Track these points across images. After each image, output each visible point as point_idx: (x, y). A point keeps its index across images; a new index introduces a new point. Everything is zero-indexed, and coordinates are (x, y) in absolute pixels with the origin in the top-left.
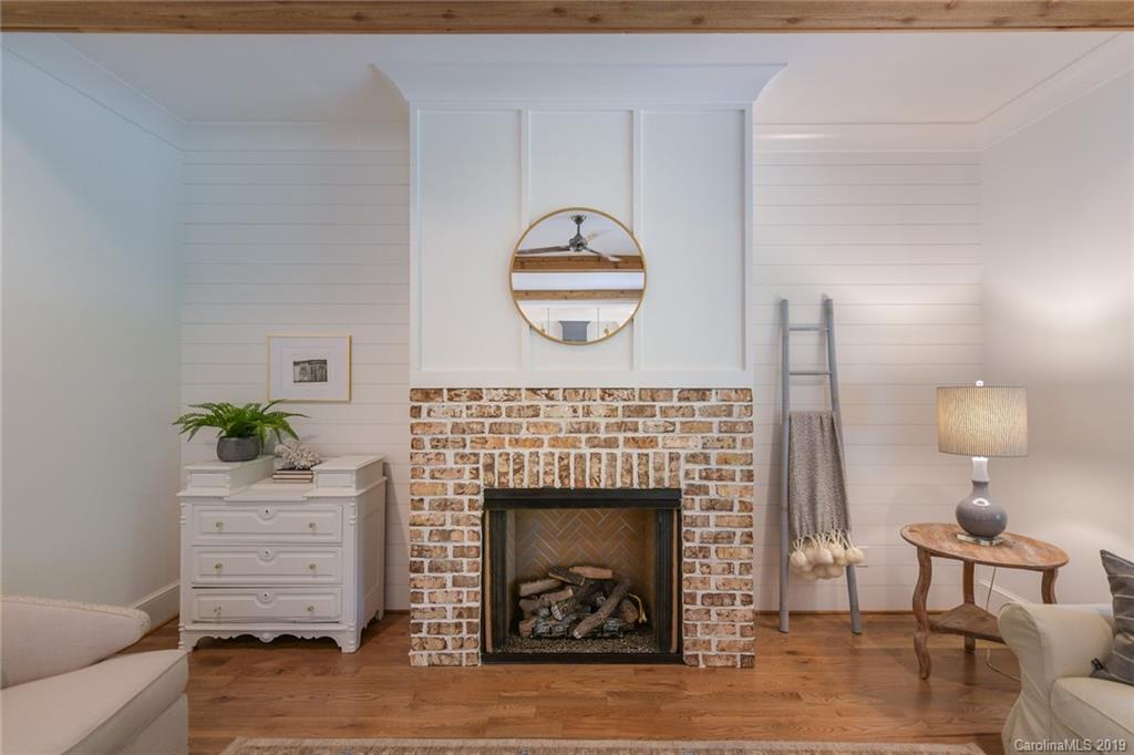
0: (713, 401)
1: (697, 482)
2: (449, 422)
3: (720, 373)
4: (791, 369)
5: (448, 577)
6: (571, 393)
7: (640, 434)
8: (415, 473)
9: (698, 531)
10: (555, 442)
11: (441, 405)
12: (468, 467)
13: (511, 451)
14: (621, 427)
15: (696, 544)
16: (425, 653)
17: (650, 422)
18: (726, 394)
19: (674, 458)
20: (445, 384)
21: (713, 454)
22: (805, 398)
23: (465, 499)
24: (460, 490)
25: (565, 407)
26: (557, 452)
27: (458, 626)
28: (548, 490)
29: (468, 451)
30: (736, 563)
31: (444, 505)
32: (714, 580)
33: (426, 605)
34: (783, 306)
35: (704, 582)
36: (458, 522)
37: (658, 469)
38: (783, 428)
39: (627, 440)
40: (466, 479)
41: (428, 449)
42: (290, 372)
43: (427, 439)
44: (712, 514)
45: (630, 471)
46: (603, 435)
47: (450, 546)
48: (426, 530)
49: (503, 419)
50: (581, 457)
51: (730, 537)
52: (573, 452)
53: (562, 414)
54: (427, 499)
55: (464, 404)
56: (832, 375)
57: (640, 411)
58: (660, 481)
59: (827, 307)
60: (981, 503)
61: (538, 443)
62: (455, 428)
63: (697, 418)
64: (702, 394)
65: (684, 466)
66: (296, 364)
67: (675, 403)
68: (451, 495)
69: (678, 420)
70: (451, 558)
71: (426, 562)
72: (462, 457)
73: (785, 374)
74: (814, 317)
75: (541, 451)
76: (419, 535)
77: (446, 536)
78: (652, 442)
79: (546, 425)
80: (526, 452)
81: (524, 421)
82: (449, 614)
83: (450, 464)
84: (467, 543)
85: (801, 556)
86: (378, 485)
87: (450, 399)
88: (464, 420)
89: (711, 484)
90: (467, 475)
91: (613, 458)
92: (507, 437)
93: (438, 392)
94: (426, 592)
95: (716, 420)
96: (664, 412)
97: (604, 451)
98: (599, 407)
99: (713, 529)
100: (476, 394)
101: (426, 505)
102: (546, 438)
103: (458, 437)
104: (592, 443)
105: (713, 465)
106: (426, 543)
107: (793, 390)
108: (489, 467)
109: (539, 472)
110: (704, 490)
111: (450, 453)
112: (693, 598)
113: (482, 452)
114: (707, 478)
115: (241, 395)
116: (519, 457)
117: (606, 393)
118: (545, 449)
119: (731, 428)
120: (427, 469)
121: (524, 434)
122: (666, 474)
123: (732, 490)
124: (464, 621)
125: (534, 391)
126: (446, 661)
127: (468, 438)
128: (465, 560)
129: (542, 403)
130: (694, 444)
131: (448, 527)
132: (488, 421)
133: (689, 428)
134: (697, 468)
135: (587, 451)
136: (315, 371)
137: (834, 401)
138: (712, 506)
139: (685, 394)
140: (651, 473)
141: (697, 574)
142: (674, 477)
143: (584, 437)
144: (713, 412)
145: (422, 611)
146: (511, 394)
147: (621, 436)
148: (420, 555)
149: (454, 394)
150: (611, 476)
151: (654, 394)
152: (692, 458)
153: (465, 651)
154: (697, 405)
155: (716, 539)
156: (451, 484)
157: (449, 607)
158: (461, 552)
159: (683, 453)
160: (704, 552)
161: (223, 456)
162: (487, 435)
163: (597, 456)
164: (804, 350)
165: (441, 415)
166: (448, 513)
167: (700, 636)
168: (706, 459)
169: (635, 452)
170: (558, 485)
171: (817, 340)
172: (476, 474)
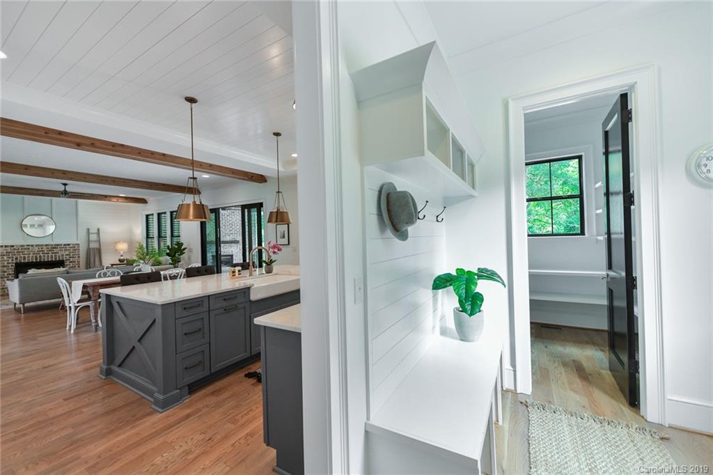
0: (71, 246)
1: (68, 259)
3: (72, 241)
5: (5, 279)
6: (37, 246)
7: (55, 252)
10: (34, 254)
12: (10, 259)
13: (22, 256)
17: (57, 249)
18: (74, 245)
19: (63, 255)
22: (93, 245)
23: (10, 265)
24: (8, 263)
25: (36, 248)
26: (34, 256)
28: (32, 262)
34: (88, 229)
36: (8, 269)
37: (59, 257)
38: (89, 250)
39: (52, 253)
40: (10, 261)
45: (52, 258)
46: (46, 252)
49: (20, 250)
50: (40, 256)
51: (75, 266)
52: (38, 255)
55: (9, 248)
56: (99, 241)
57: (54, 248)
58: (59, 259)
59: (98, 230)
60: (122, 258)
61: (29, 254)
62: (7, 252)
63: (68, 248)
64: (69, 245)
65: (65, 256)
67: (62, 246)
68: (6, 264)
69: (63, 249)
70: (6, 276)
72: (9, 257)
73: (89, 241)
74: (96, 231)
75: (30, 256)
77: (5, 272)
78: (57, 253)
79: (32, 251)
80: (26, 256)
81: (26, 250)
83: (6, 259)
84: (10, 273)
87: (5, 247)
88: (9, 251)
89: (71, 259)
91: (48, 256)
92: (21, 253)
95: (72, 249)
96: (60, 248)
97: (46, 255)
98: (45, 247)
99: (71, 266)
100: (12, 246)
102: (31, 253)
103: (7, 254)
104: (43, 253)
107: (90, 244)
108: (16, 259)
109: (30, 259)
113: (14, 256)
117: (46, 245)
119: (75, 250)
121: (26, 253)
122: (61, 258)
123: (75, 259)
125: (28, 245)
127: (10, 254)
129: (30, 247)
130: (67, 253)
131: (5, 270)
132: (16, 251)
133: (66, 250)
134: (68, 257)
135: (42, 255)
137: (100, 246)
138: (71, 262)
139: (64, 245)
142: (63, 258)
143: (41, 253)
146: (21, 246)
147: (50, 252)
149: (7, 246)
150: (48, 258)
151: (58, 245)
152: (67, 255)
154: (67, 246)
156: (6, 262)
158: (8, 274)
159: (65, 254)
162: (16, 253)
163: (44, 256)
164: (94, 237)
166: (5, 268)
168: (70, 255)
169: (53, 255)
170: (35, 261)
171: (96, 235)
172: (13, 260)
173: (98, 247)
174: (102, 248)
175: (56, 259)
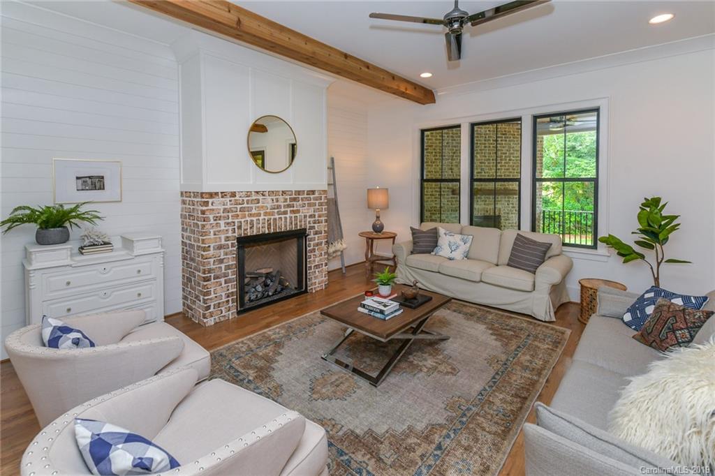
0: (317, 195)
1: (312, 225)
2: (222, 208)
3: (317, 185)
5: (223, 280)
6: (271, 193)
7: (295, 209)
8: (206, 233)
9: (312, 243)
10: (266, 214)
11: (217, 200)
12: (230, 228)
13: (249, 219)
14: (289, 206)
15: (312, 247)
16: (212, 319)
17: (298, 203)
18: (319, 192)
19: (305, 217)
20: (219, 190)
21: (317, 214)
23: (230, 243)
24: (227, 239)
25: (269, 199)
26: (266, 218)
27: (228, 301)
28: (264, 235)
29: (230, 220)
30: (323, 252)
31: (220, 247)
32: (317, 259)
33: (213, 296)
35: (314, 261)
36: (226, 254)
37: (300, 221)
39: (291, 211)
40: (230, 234)
41: (212, 221)
42: (73, 184)
43: (211, 217)
44: (316, 236)
45: (292, 223)
46: (283, 210)
47: (223, 266)
48: (212, 260)
49: (245, 205)
50: (275, 219)
51: (321, 243)
52: (272, 217)
53: (268, 202)
54: (212, 245)
55: (228, 200)
56: (335, 185)
57: (294, 200)
58: (301, 226)
59: (332, 160)
60: (378, 222)
61: (259, 215)
62: (225, 210)
63: (312, 201)
64: (313, 192)
65: (308, 219)
66: (78, 178)
67: (306, 196)
68: (223, 242)
69: (306, 202)
70: (223, 271)
71: (212, 275)
72: (228, 224)
74: (330, 165)
75: (261, 218)
76: (209, 263)
77: (221, 261)
78: (298, 211)
79: (262, 207)
80: (255, 219)
81: (253, 206)
82: (224, 297)
83: (223, 227)
84: (231, 263)
87: (222, 197)
88: (228, 206)
89: (316, 225)
90: (230, 232)
91: (286, 218)
92: (247, 213)
93: (216, 194)
94: (212, 290)
95: (317, 202)
96: (302, 200)
97: (283, 216)
98: (281, 198)
99: (316, 241)
100: (233, 195)
101: (212, 248)
102: (262, 212)
103: (226, 214)
104: (279, 213)
105: (317, 218)
106: (212, 267)
108: (240, 227)
109: (260, 226)
110: (314, 227)
111: (222, 222)
112: (310, 267)
113: (236, 221)
114: (315, 223)
116: (252, 221)
117: (284, 192)
118: (262, 217)
120: (212, 231)
121: (254, 211)
122: (303, 223)
123: (322, 227)
124: (230, 299)
125: (257, 192)
126: (222, 319)
127: (230, 214)
128: (229, 271)
129: (261, 197)
130: (311, 211)
131: (222, 257)
132: (239, 207)
133: (310, 205)
134: (312, 220)
135: (277, 217)
136: (95, 183)
137: (335, 194)
138: (316, 233)
139: (308, 193)
140: (298, 223)
141: (312, 259)
142: (305, 224)
143: (276, 211)
144: (316, 199)
145: (211, 299)
146: (248, 194)
147: (289, 210)
148: (209, 272)
149: (224, 195)
150: (286, 226)
151: (299, 193)
152: (311, 216)
153: (230, 312)
154: (312, 196)
155: (317, 245)
156: (223, 237)
157: (223, 294)
158: (228, 267)
159: (308, 215)
160: (313, 250)
161: (41, 240)
162: (238, 213)
163: (281, 218)
165: (217, 205)
166: (222, 251)
167: (313, 281)
168: (315, 216)
169: (293, 215)
170: (267, 232)
172: (234, 231)
175: (296, 224)
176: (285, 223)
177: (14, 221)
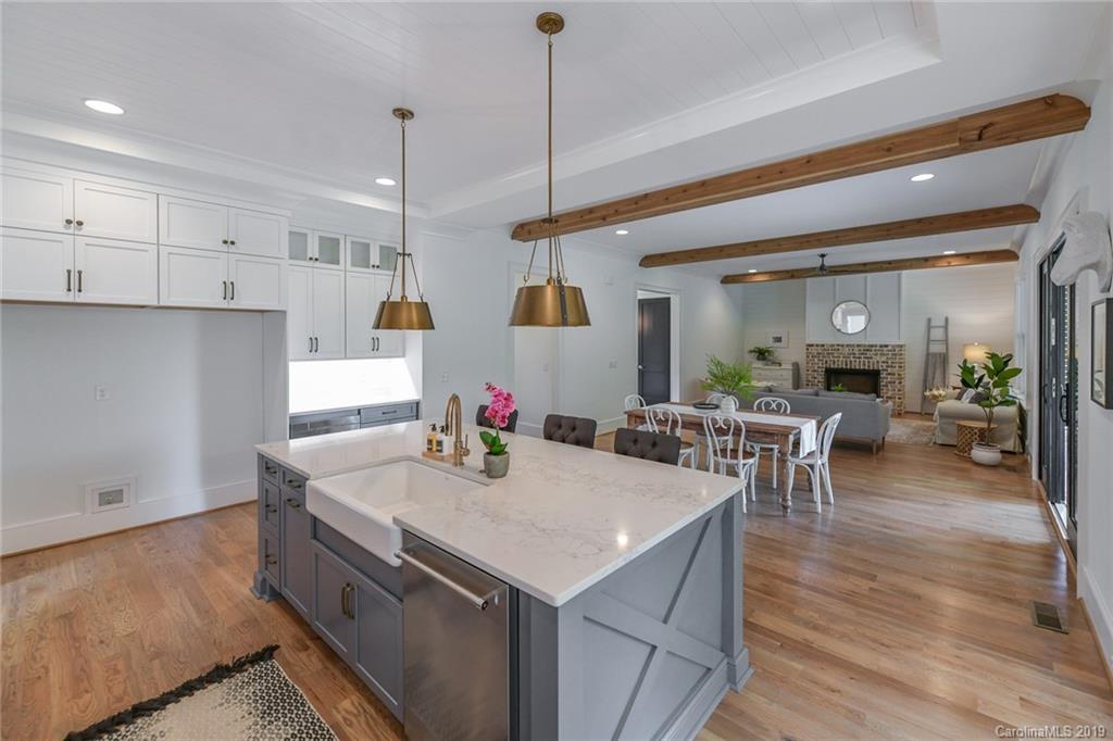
0: (890, 348)
1: (885, 368)
2: (816, 352)
4: (932, 338)
6: (847, 346)
7: (868, 356)
8: (808, 363)
9: (885, 380)
10: (844, 357)
11: (814, 348)
12: (821, 363)
13: (832, 359)
14: (862, 354)
15: (884, 383)
17: (871, 353)
18: (893, 346)
19: (878, 362)
20: (815, 343)
21: (890, 361)
22: (936, 348)
23: (820, 370)
24: (819, 368)
25: (847, 349)
26: (844, 360)
28: (842, 369)
29: (821, 359)
30: (896, 389)
31: (815, 371)
32: (890, 392)
34: (929, 320)
35: (887, 393)
36: (818, 375)
37: (873, 364)
38: (927, 356)
39: (864, 357)
40: (820, 365)
41: (810, 358)
42: (771, 340)
43: (810, 356)
44: (889, 376)
45: (865, 365)
46: (857, 356)
47: (816, 380)
48: (809, 376)
49: (830, 351)
50: (851, 361)
51: (894, 382)
52: (849, 360)
53: (846, 351)
54: (809, 370)
55: (820, 348)
56: (947, 341)
57: (868, 350)
58: (874, 367)
59: (947, 320)
61: (839, 357)
62: (818, 353)
63: (885, 352)
64: (886, 346)
65: (881, 364)
66: (773, 338)
67: (879, 348)
68: (816, 369)
69: (879, 352)
70: (816, 383)
71: (810, 384)
72: (819, 360)
73: (929, 341)
74: (943, 324)
75: (840, 359)
77: (816, 378)
78: (871, 358)
79: (842, 353)
80: (836, 359)
81: (836, 352)
83: (816, 362)
84: (821, 380)
85: (927, 393)
86: (796, 367)
87: (817, 347)
88: (820, 351)
89: (889, 369)
91: (860, 361)
92: (831, 356)
93: (813, 345)
95: (891, 353)
96: (875, 350)
98: (856, 349)
99: (890, 380)
100: (823, 346)
102: (842, 356)
103: (818, 355)
104: (854, 358)
105: (890, 364)
106: (810, 379)
107: (931, 346)
108: (826, 363)
109: (840, 364)
110: (887, 370)
111: (816, 359)
113: (824, 359)
114: (888, 367)
115: (762, 346)
116: (834, 361)
117: (858, 346)
119: (895, 355)
120: (810, 362)
121: (835, 355)
122: (876, 366)
123: (896, 370)
125: (839, 345)
127: (821, 356)
129: (841, 348)
130: (884, 359)
131: (816, 376)
132: (826, 352)
133: (882, 355)
134: (885, 365)
135: (853, 360)
136: (778, 340)
137: (947, 349)
138: (889, 374)
139: (881, 346)
140: (871, 366)
141: (885, 391)
142: (878, 367)
143: (852, 356)
144: (890, 351)
146: (833, 346)
147: (862, 356)
149: (817, 345)
150: (859, 366)
151: (872, 346)
152: (883, 362)
154: (885, 349)
155: (890, 383)
156: (816, 366)
158: (819, 382)
159: (880, 361)
160: (886, 386)
161: (758, 359)
162: (826, 355)
163: (856, 361)
164: (937, 334)
165: (814, 350)
166: (816, 373)
168: (888, 362)
169: (866, 360)
170: (844, 368)
171: (942, 330)
172: (823, 364)
173: (945, 351)
174: (950, 353)
175: (869, 366)
176: (859, 364)
177: (751, 352)
